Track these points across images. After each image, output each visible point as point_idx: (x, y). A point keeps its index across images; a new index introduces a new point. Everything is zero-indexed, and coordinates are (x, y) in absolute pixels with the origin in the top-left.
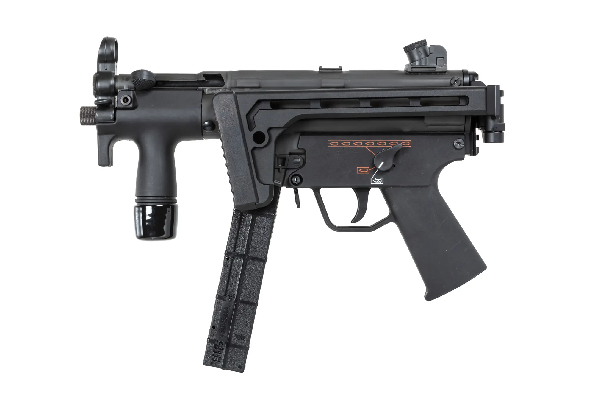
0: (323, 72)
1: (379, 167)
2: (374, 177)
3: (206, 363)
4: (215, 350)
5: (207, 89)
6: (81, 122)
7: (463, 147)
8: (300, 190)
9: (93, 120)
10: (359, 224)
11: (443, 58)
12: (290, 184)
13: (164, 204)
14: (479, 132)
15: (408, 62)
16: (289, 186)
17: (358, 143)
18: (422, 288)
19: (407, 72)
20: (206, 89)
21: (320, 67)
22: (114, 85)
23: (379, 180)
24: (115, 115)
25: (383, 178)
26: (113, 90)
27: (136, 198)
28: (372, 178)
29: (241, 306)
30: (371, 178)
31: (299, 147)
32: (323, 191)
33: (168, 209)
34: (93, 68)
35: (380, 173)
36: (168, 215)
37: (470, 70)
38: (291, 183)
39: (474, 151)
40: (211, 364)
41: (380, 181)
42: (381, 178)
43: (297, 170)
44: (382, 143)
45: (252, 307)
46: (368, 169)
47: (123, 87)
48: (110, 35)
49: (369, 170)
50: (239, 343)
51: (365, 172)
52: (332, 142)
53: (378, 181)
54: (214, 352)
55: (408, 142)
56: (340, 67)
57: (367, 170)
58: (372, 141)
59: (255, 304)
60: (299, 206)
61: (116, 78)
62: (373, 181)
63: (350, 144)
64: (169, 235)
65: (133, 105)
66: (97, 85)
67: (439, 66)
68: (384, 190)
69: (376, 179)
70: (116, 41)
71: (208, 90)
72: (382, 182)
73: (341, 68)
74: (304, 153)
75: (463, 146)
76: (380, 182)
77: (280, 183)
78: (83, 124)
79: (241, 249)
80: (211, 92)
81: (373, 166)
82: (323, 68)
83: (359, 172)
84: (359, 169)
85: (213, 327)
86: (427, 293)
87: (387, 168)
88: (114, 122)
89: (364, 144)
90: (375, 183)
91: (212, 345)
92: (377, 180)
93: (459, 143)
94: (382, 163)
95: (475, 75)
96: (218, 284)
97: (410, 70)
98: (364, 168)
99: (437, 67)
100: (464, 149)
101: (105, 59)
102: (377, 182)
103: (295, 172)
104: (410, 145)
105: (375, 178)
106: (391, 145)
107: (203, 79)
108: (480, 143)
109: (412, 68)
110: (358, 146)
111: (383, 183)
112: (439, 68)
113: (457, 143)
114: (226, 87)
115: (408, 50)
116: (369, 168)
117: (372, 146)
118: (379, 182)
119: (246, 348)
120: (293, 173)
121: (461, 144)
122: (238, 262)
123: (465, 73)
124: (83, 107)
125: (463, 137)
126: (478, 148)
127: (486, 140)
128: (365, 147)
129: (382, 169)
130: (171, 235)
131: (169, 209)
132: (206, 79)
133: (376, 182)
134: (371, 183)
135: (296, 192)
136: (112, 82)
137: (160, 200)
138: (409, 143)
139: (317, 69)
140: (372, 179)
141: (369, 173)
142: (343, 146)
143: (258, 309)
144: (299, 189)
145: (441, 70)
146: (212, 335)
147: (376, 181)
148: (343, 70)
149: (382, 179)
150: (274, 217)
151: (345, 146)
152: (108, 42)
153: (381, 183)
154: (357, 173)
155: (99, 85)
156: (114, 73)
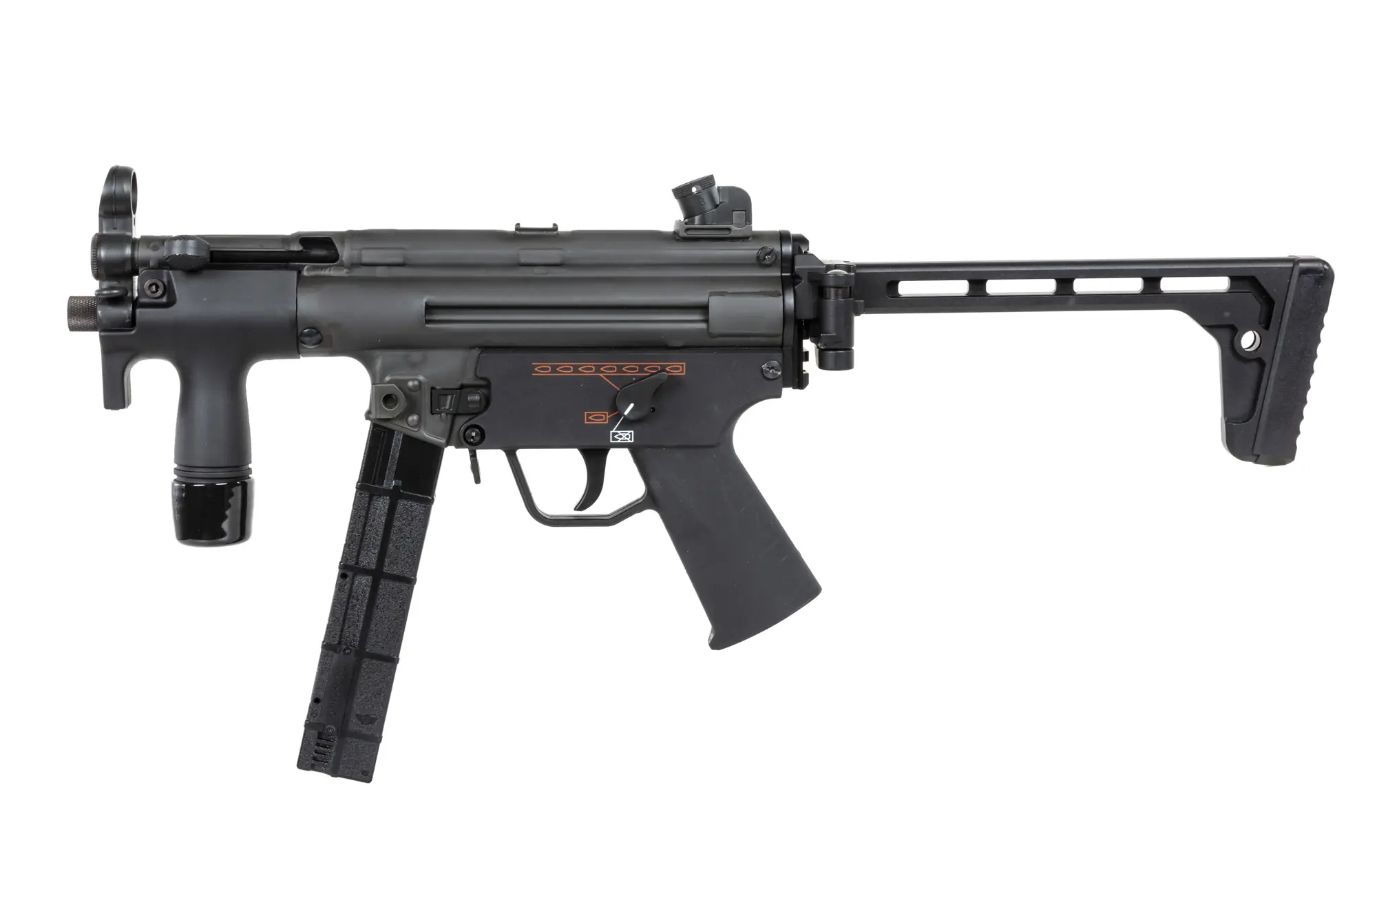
0: (523, 236)
1: (626, 413)
2: (616, 430)
3: (302, 764)
4: (320, 741)
5: (306, 268)
6: (69, 325)
7: (780, 376)
8: (480, 452)
9: (91, 323)
10: (591, 511)
11: (745, 211)
12: (461, 442)
13: (228, 480)
14: (808, 345)
15: (680, 216)
16: (459, 445)
17: (586, 368)
18: (705, 627)
19: (678, 235)
20: (305, 266)
21: (518, 224)
22: (132, 258)
23: (626, 434)
24: (134, 313)
25: (633, 432)
26: (128, 267)
27: (176, 466)
28: (614, 431)
29: (366, 663)
30: (611, 432)
31: (478, 374)
32: (521, 454)
33: (234, 490)
34: (91, 225)
35: (627, 424)
36: (235, 501)
37: (794, 231)
38: (463, 440)
39: (800, 381)
40: (312, 768)
41: (627, 436)
42: (630, 432)
43: (474, 418)
44: (631, 368)
45: (389, 664)
47: (149, 262)
48: (123, 163)
49: (608, 417)
50: (364, 730)
51: (598, 422)
52: (540, 365)
53: (624, 436)
54: (318, 745)
55: (677, 368)
56: (555, 225)
57: (604, 417)
58: (614, 365)
59: (392, 660)
60: (477, 480)
61: (135, 243)
62: (615, 437)
63: (572, 370)
64: (238, 537)
65: (168, 298)
66: (98, 252)
67: (738, 225)
68: (637, 452)
69: (620, 434)
70: (134, 174)
71: (308, 270)
72: (631, 439)
73: (555, 228)
74: (488, 386)
75: (779, 373)
76: (628, 439)
77: (443, 441)
78: (73, 328)
79: (369, 559)
80: (313, 273)
81: (616, 411)
82: (522, 226)
83: (588, 420)
85: (316, 700)
86: (712, 636)
87: (638, 415)
88: (132, 330)
89: (598, 371)
90: (618, 441)
91: (315, 733)
92: (622, 434)
93: (773, 366)
94: (632, 405)
95: (801, 241)
96: (327, 622)
97: (683, 234)
98: (598, 414)
99: (734, 228)
100: (781, 379)
101: (114, 209)
102: (622, 439)
103: (470, 420)
104: (682, 372)
105: (619, 432)
106: (647, 372)
107: (296, 247)
108: (810, 366)
109: (687, 230)
110: (588, 373)
111: (633, 441)
112: (736, 230)
113: (768, 368)
114: (342, 261)
115: (682, 193)
116: (607, 413)
117: (612, 373)
118: (626, 438)
119: (376, 740)
120: (467, 422)
121: (776, 370)
122: (364, 582)
123: (784, 237)
124: (74, 297)
125: (779, 355)
126: (807, 374)
127: (822, 365)
128: (601, 375)
129: (632, 417)
130: (242, 534)
131: (238, 491)
132: (304, 248)
133: (620, 439)
134: (611, 441)
135: (473, 456)
136: (128, 251)
137: (221, 474)
138: (681, 367)
139: (511, 228)
140: (613, 433)
141: (607, 422)
142: (560, 372)
143: (400, 668)
144: (478, 452)
145: (740, 235)
146: (314, 715)
147: (621, 437)
148: (560, 230)
149: (631, 434)
150: (431, 501)
151: (563, 373)
152: (120, 175)
153: (630, 441)
154: (586, 423)
155: (103, 253)
156: (131, 237)
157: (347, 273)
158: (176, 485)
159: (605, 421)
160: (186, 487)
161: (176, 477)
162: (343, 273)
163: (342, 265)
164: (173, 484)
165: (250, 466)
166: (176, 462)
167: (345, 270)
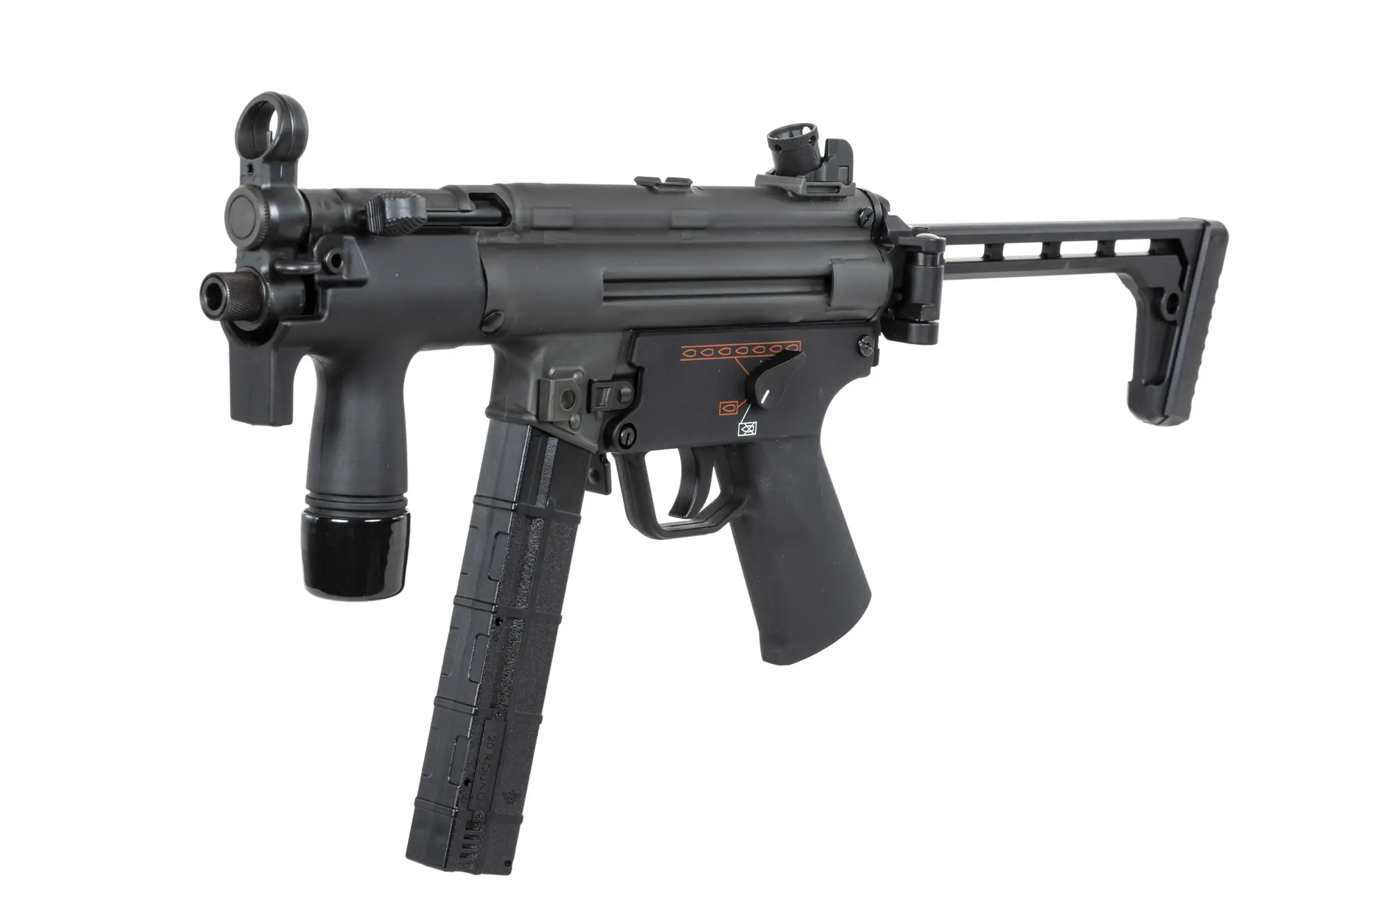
1: (762, 402)
11: (849, 166)
12: (616, 447)
17: (724, 350)
23: (751, 426)
25: (756, 423)
27: (308, 492)
28: (741, 423)
31: (629, 361)
32: (650, 456)
35: (753, 414)
41: (752, 429)
42: (754, 423)
43: (629, 413)
44: (758, 347)
45: (534, 726)
46: (735, 404)
50: (509, 810)
51: (730, 413)
52: (688, 349)
53: (749, 428)
57: (736, 406)
58: (744, 346)
62: (742, 429)
63: (712, 354)
67: (843, 183)
72: (754, 432)
73: (689, 182)
74: (638, 374)
75: (872, 350)
76: (752, 431)
77: (596, 445)
80: (486, 240)
81: (745, 400)
83: (723, 412)
84: (723, 405)
87: (771, 402)
88: (321, 318)
89: (733, 353)
90: (745, 435)
92: (747, 426)
93: (868, 341)
94: (768, 392)
97: (804, 192)
98: (730, 404)
104: (799, 352)
105: (745, 424)
106: (772, 353)
109: (807, 187)
110: (725, 356)
111: (756, 434)
112: (843, 188)
113: (864, 343)
114: (514, 224)
116: (737, 402)
117: (744, 355)
118: (750, 431)
121: (870, 345)
124: (214, 274)
125: (870, 330)
128: (735, 358)
129: (764, 406)
132: (475, 207)
133: (746, 432)
134: (739, 435)
137: (371, 504)
138: (797, 346)
140: (740, 425)
141: (737, 413)
142: (703, 357)
145: (845, 194)
147: (746, 429)
148: (692, 185)
149: (754, 425)
151: (706, 357)
153: (753, 434)
154: (720, 415)
157: (518, 239)
158: (309, 517)
159: (735, 412)
160: (318, 520)
161: (308, 506)
162: (513, 239)
163: (514, 230)
164: (303, 517)
165: (405, 495)
166: (308, 488)
167: (516, 236)
